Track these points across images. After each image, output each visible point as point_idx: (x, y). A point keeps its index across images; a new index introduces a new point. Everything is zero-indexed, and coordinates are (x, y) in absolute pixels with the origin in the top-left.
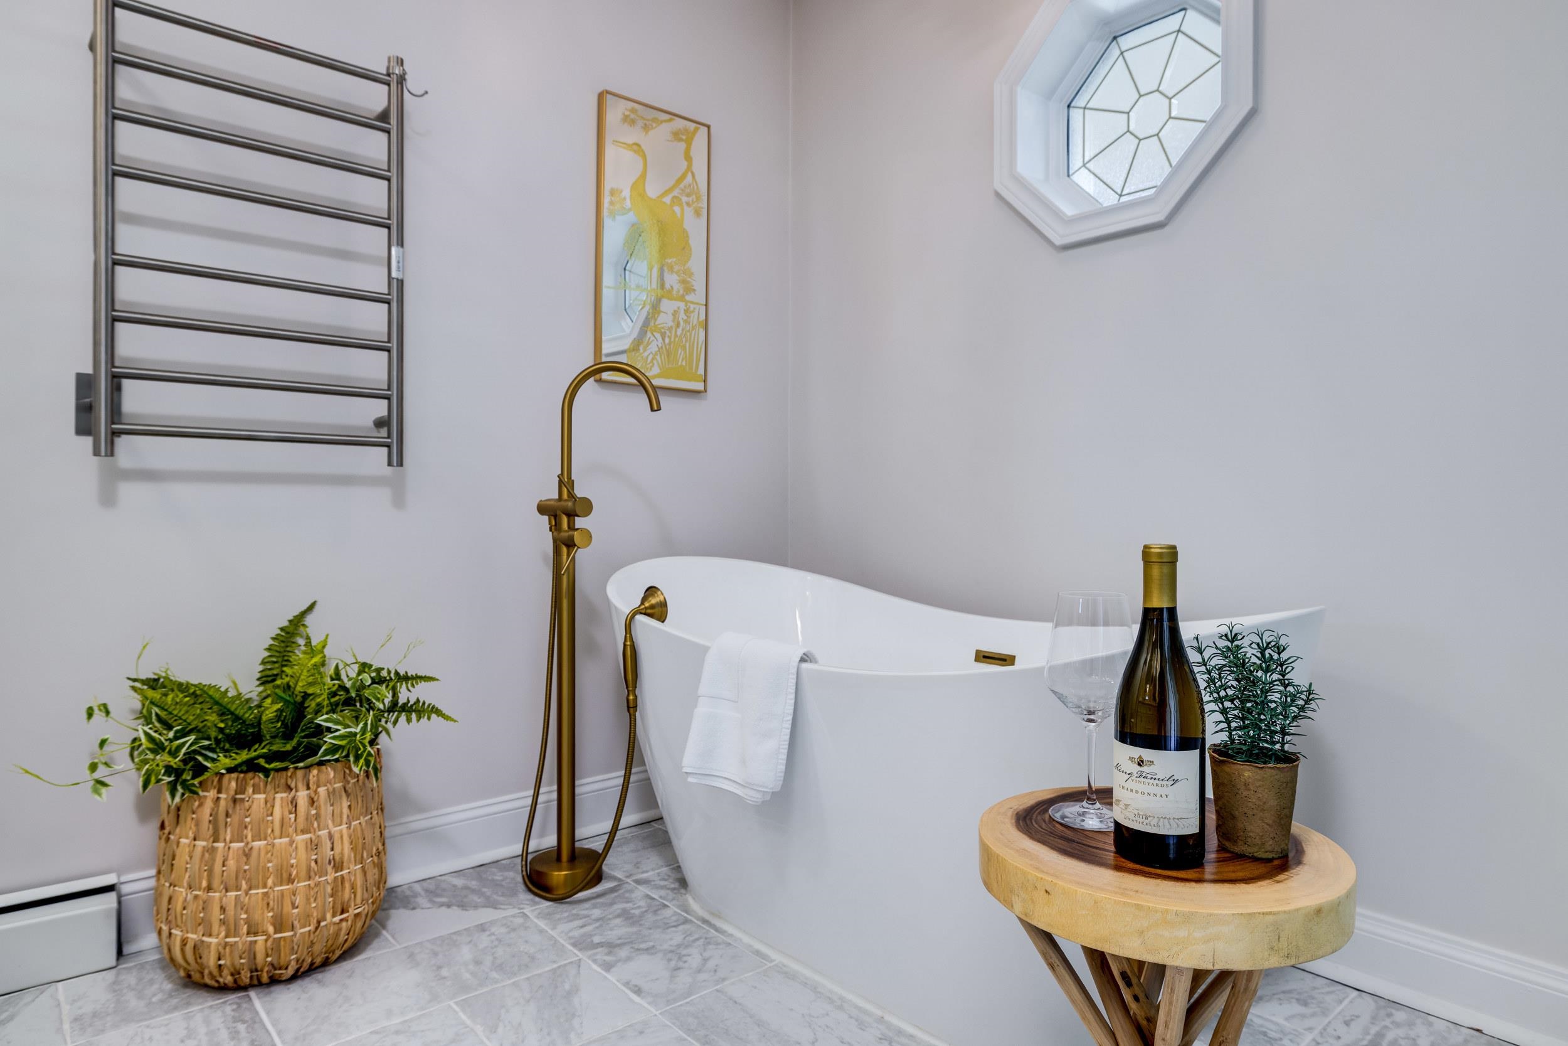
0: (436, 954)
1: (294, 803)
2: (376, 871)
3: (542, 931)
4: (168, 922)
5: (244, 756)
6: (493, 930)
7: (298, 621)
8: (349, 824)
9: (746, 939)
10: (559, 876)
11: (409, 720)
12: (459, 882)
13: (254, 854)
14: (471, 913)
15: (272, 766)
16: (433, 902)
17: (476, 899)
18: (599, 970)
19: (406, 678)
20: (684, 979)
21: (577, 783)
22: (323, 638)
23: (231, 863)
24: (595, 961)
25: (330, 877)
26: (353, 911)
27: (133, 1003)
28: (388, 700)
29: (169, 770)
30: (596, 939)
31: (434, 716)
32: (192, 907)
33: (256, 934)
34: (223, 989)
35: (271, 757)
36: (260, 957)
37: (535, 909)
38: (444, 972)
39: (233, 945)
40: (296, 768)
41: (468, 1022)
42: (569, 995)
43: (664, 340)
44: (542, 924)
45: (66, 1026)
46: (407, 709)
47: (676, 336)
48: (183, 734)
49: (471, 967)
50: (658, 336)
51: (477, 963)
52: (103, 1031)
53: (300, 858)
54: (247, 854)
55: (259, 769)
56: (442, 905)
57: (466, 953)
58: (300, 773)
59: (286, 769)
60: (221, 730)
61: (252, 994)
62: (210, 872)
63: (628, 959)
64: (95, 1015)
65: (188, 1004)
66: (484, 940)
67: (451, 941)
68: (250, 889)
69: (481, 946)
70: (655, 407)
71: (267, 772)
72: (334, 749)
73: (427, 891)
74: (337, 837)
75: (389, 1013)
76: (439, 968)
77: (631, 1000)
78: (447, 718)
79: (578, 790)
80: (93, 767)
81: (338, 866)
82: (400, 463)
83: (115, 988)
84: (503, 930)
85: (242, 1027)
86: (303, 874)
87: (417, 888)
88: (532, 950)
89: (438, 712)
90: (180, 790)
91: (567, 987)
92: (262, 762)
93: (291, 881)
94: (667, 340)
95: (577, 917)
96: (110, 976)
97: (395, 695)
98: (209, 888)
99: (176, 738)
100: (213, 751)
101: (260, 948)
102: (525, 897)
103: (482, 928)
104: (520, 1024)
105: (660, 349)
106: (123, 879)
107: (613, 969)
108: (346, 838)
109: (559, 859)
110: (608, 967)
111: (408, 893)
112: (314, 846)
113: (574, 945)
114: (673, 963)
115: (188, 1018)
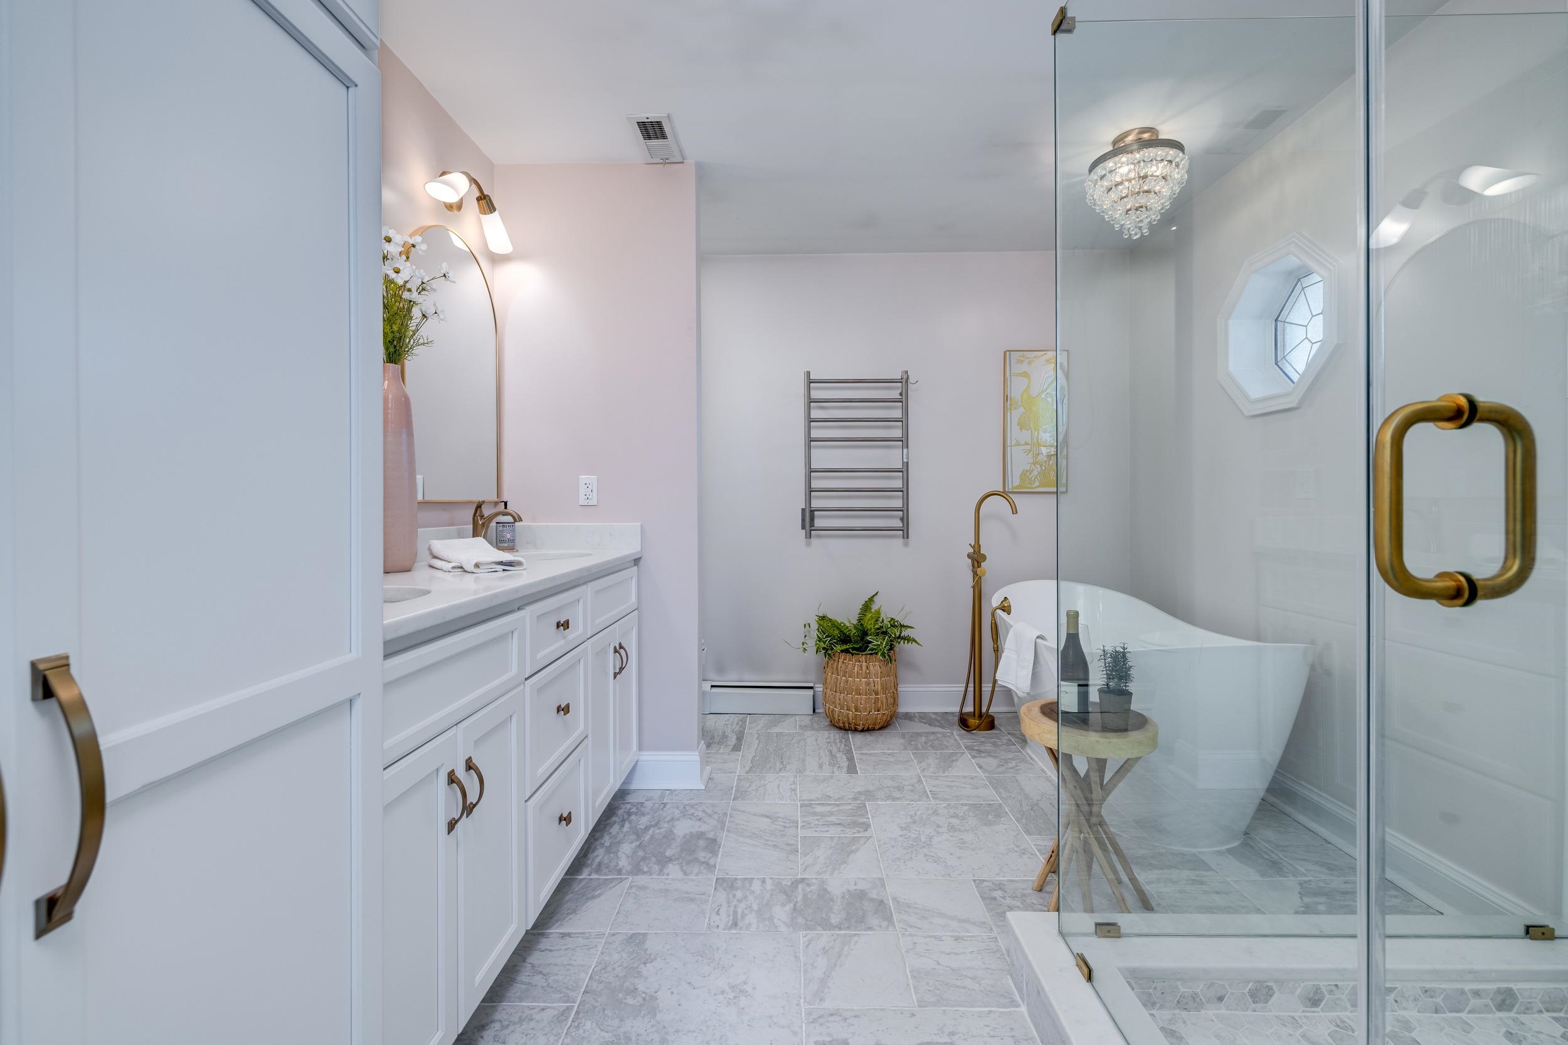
0: (912, 737)
1: (861, 666)
2: (892, 699)
3: (956, 740)
4: (825, 701)
5: (845, 647)
6: (937, 735)
7: (871, 599)
8: (881, 678)
9: (1041, 764)
10: (973, 722)
11: (904, 643)
12: (933, 716)
13: (849, 682)
14: (933, 728)
15: (854, 652)
16: (920, 721)
17: (937, 723)
18: (970, 757)
19: (904, 626)
20: (1002, 769)
21: (983, 685)
22: (879, 606)
23: (842, 684)
24: (970, 755)
25: (874, 696)
26: (881, 712)
27: (816, 725)
28: (898, 634)
29: (824, 649)
30: (976, 748)
31: (914, 643)
32: (831, 697)
33: (849, 711)
34: (840, 728)
35: (854, 649)
36: (851, 719)
37: (957, 733)
38: (912, 743)
39: (843, 713)
40: (862, 654)
41: (913, 759)
42: (953, 761)
43: (1041, 468)
44: (957, 738)
45: (797, 727)
46: (904, 638)
47: (1049, 465)
48: (827, 637)
49: (923, 744)
50: (1038, 466)
51: (925, 743)
52: (806, 731)
53: (863, 687)
54: (847, 682)
55: (849, 652)
56: (923, 722)
57: (923, 739)
58: (864, 657)
59: (859, 654)
60: (839, 637)
61: (849, 732)
62: (836, 686)
63: (984, 757)
64: (805, 726)
65: (830, 730)
66: (932, 737)
67: (919, 735)
68: (847, 694)
69: (930, 739)
70: (1015, 512)
71: (853, 654)
72: (872, 649)
73: (920, 716)
74: (876, 682)
75: (889, 749)
76: (911, 741)
77: (976, 769)
78: (919, 644)
79: (983, 689)
80: (803, 644)
81: (877, 694)
82: (908, 538)
83: (811, 720)
84: (941, 736)
85: (844, 740)
86: (864, 693)
87: (917, 715)
88: (947, 744)
89: (916, 641)
90: (827, 656)
91: (954, 758)
92: (850, 650)
93: (860, 695)
94: (1043, 468)
95: (974, 739)
96: (811, 717)
97: (901, 633)
98: (836, 692)
99: (826, 638)
100: (837, 644)
101: (850, 716)
102: (957, 727)
103: (933, 733)
104: (930, 764)
105: (1039, 473)
106: (816, 686)
107: (975, 759)
108: (879, 684)
109: (974, 715)
110: (973, 757)
111: (912, 715)
112: (868, 684)
113: (965, 747)
114: (1002, 763)
115: (829, 734)
